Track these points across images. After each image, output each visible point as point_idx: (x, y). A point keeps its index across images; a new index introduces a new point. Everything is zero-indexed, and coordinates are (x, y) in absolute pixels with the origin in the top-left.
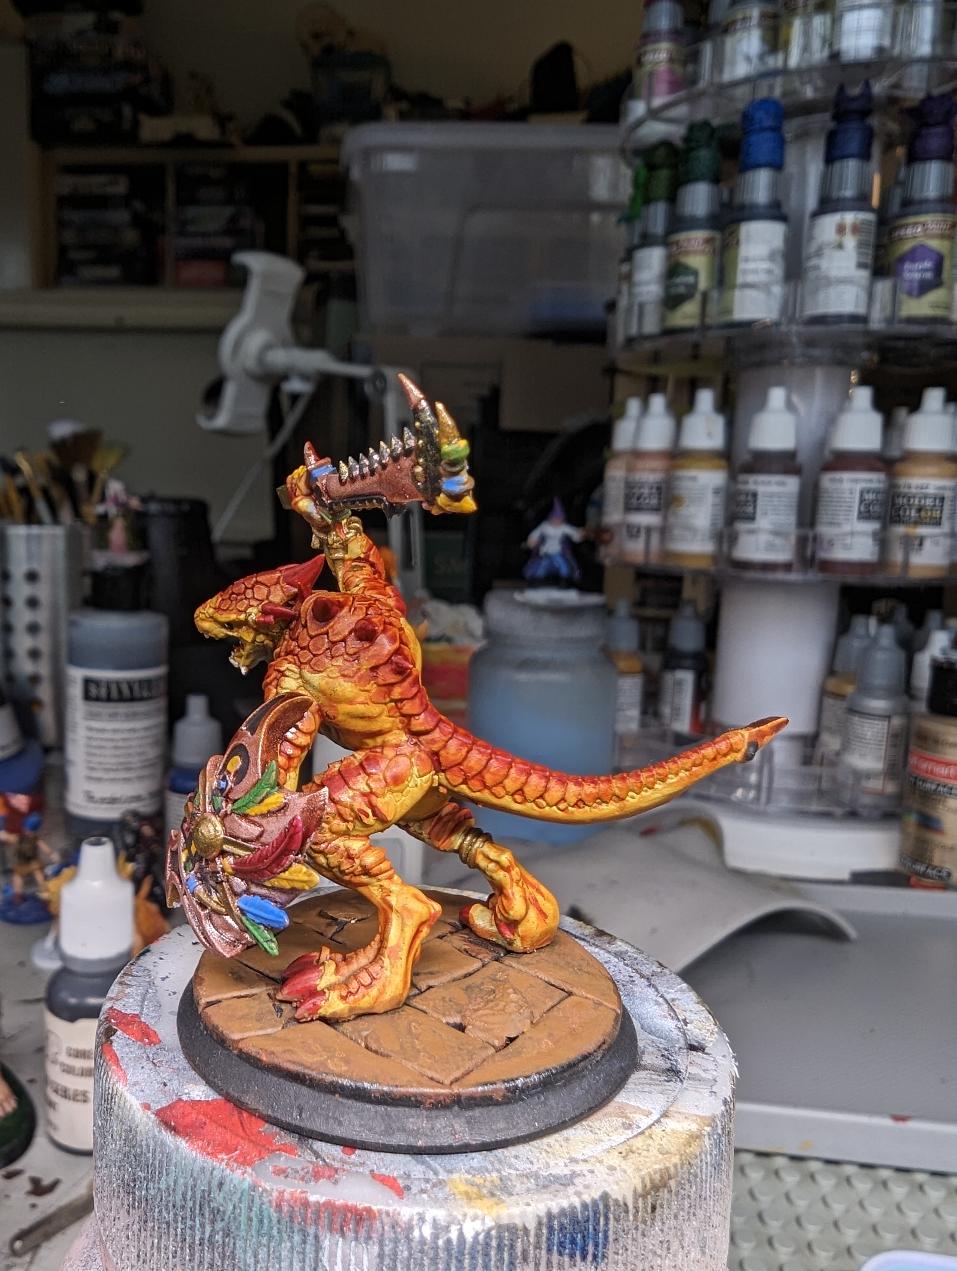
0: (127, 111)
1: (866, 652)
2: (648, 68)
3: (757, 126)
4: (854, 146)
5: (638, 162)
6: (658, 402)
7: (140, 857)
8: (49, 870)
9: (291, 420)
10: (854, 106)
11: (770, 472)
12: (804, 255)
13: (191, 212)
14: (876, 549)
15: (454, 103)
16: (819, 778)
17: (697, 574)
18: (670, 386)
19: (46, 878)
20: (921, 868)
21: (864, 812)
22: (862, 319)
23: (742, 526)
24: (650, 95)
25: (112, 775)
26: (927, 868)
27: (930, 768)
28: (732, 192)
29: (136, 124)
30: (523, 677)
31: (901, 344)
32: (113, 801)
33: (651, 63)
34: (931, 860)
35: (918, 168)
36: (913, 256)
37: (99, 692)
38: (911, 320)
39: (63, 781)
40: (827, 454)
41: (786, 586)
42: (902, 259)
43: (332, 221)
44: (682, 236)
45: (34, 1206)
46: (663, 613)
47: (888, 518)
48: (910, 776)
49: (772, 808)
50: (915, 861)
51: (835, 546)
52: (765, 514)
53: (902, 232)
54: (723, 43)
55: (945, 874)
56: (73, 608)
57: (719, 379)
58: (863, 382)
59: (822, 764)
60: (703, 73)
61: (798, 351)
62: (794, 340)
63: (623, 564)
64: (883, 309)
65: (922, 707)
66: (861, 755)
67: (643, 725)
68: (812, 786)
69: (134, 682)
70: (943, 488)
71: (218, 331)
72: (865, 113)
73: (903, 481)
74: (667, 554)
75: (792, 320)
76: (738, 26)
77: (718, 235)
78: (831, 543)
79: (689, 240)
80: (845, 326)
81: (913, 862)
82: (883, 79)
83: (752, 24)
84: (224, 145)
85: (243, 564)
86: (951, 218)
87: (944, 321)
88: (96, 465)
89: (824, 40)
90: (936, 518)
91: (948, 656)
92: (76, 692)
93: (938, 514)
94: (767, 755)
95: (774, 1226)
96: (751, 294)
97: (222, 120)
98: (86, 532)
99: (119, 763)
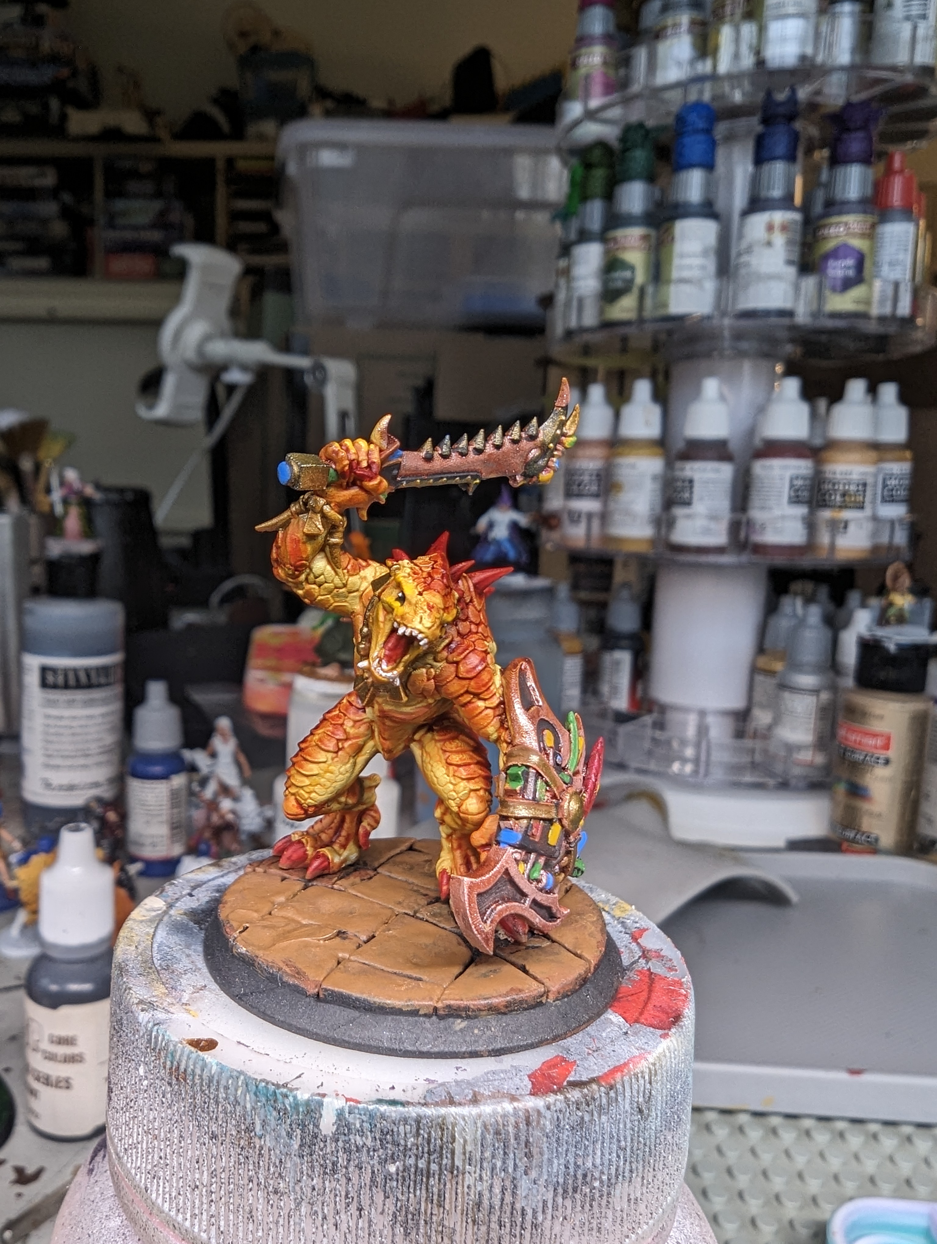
0: (54, 104)
1: (795, 630)
2: (582, 71)
3: (690, 128)
4: (781, 148)
5: (574, 161)
6: (597, 392)
8: (13, 859)
9: (228, 412)
10: (781, 110)
11: (704, 459)
12: (735, 252)
13: (120, 205)
14: (805, 532)
15: (377, 103)
16: (752, 751)
17: (632, 557)
18: (603, 378)
20: (851, 834)
21: (794, 782)
22: (789, 314)
23: (679, 511)
24: (587, 96)
25: (69, 762)
26: (857, 833)
27: (858, 740)
28: (665, 191)
29: (64, 117)
31: (824, 338)
32: (71, 788)
33: (585, 66)
34: (859, 826)
35: (841, 171)
36: (835, 254)
37: (56, 679)
38: (835, 315)
39: (19, 769)
40: (757, 443)
41: (718, 568)
42: (827, 257)
43: (266, 217)
44: (619, 233)
45: (19, 1195)
46: (599, 596)
47: (814, 503)
48: (839, 747)
49: (709, 781)
50: (845, 828)
51: (766, 529)
52: (701, 499)
53: (826, 232)
54: (655, 48)
55: (873, 840)
56: (22, 596)
57: (650, 371)
58: (790, 372)
59: (754, 737)
60: (636, 76)
61: (727, 344)
62: (726, 333)
63: (565, 549)
64: (809, 303)
65: (849, 682)
66: (791, 728)
67: (584, 703)
68: (745, 759)
69: (91, 669)
70: (866, 473)
71: (157, 323)
72: (791, 118)
73: (828, 466)
74: (607, 539)
75: (724, 314)
76: (669, 31)
77: (653, 233)
78: (763, 527)
79: (625, 237)
80: (774, 320)
81: (844, 830)
82: (807, 86)
83: (682, 30)
84: (153, 139)
85: (182, 552)
86: (870, 219)
87: (864, 316)
88: (42, 454)
89: (750, 47)
90: (859, 502)
91: (874, 633)
92: (32, 679)
93: (861, 498)
94: (702, 730)
95: (743, 1181)
96: (686, 288)
97: (150, 115)
98: (35, 521)
99: (77, 751)
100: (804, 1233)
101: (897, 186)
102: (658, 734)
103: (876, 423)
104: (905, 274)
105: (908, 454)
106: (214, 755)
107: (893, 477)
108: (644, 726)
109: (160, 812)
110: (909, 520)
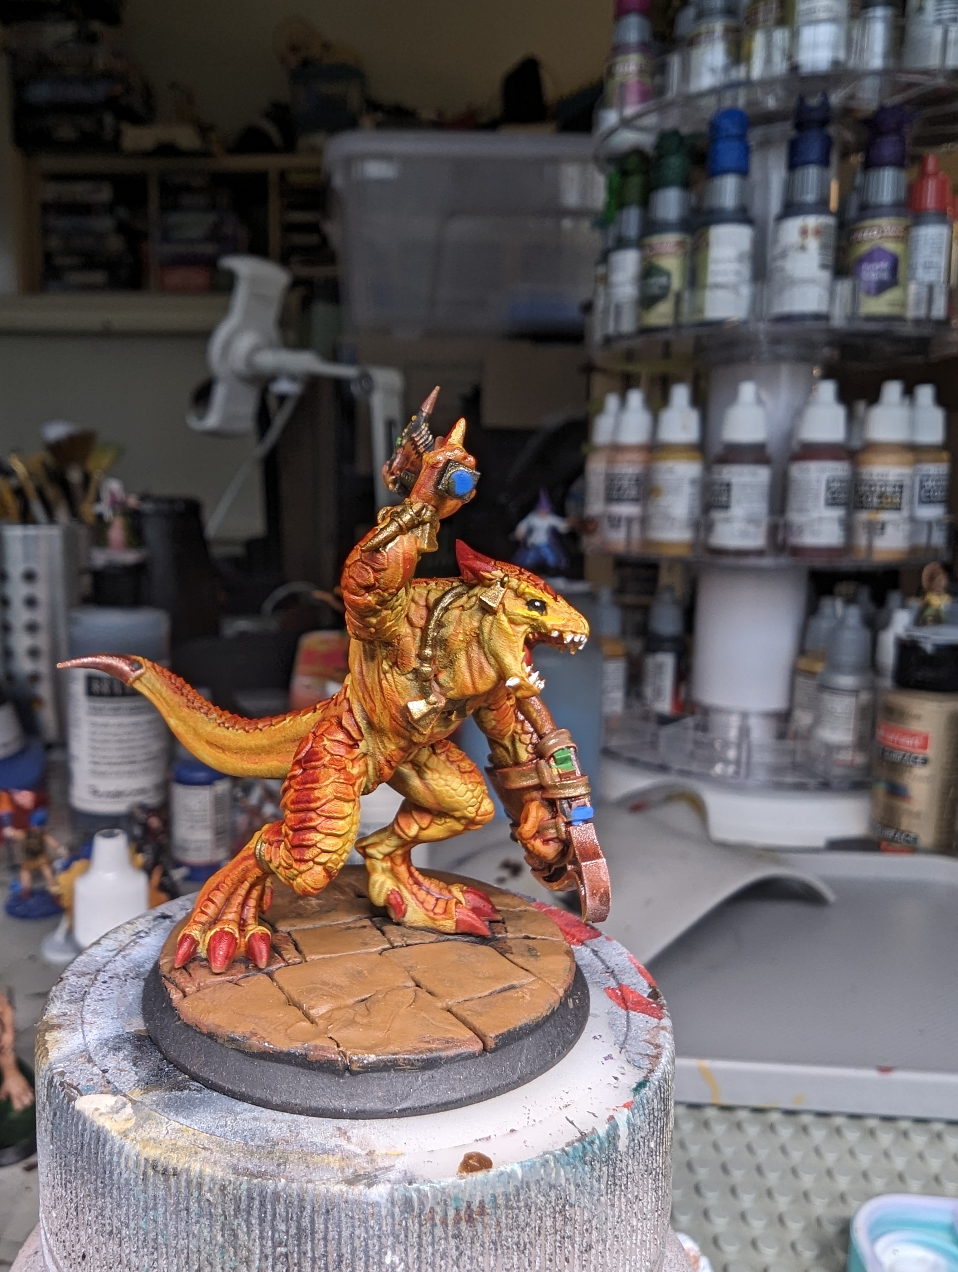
0: (109, 120)
1: (834, 632)
2: (618, 79)
3: (724, 134)
4: (814, 153)
5: (612, 169)
6: (636, 398)
8: (58, 864)
9: (279, 420)
10: (814, 115)
11: (742, 463)
12: (769, 257)
13: (174, 218)
14: (842, 533)
15: (427, 114)
16: (793, 752)
17: (675, 561)
18: (645, 383)
19: (54, 872)
20: (890, 833)
21: (835, 783)
22: (824, 317)
23: (717, 515)
24: (622, 104)
25: (115, 768)
26: (896, 833)
27: (896, 739)
28: (701, 198)
29: (118, 134)
32: (118, 795)
33: (621, 74)
34: (899, 826)
35: (874, 175)
36: (870, 257)
37: (101, 687)
38: (870, 318)
39: (66, 776)
40: (795, 447)
41: (758, 571)
42: (861, 260)
43: (314, 228)
44: (655, 240)
46: (643, 600)
47: (852, 505)
48: (878, 747)
49: (750, 782)
50: (884, 827)
51: (804, 532)
52: (739, 502)
53: (860, 235)
54: (689, 56)
55: (912, 839)
56: (70, 606)
57: (691, 375)
58: (827, 375)
59: (795, 738)
60: (671, 84)
61: (765, 348)
62: (762, 337)
63: (605, 553)
64: (844, 306)
65: (887, 682)
66: (832, 729)
67: (628, 706)
68: (786, 760)
70: (903, 475)
71: (206, 335)
72: (824, 122)
73: (865, 470)
74: (647, 543)
75: (759, 318)
76: (703, 37)
77: (688, 239)
78: (800, 530)
79: (662, 243)
80: (809, 324)
81: (883, 829)
82: (839, 90)
83: (716, 37)
84: (206, 154)
85: (235, 561)
86: (904, 222)
87: (900, 319)
88: (91, 466)
89: (783, 53)
90: (896, 504)
91: (911, 633)
92: (78, 688)
93: (898, 500)
94: (744, 732)
95: (772, 1178)
96: (720, 294)
97: (204, 130)
98: (83, 533)
99: (123, 757)
100: (831, 1229)
101: (931, 188)
102: (700, 736)
103: (913, 424)
104: (940, 277)
105: (945, 455)
107: (931, 478)
108: (686, 728)
109: (204, 818)
110: (947, 521)
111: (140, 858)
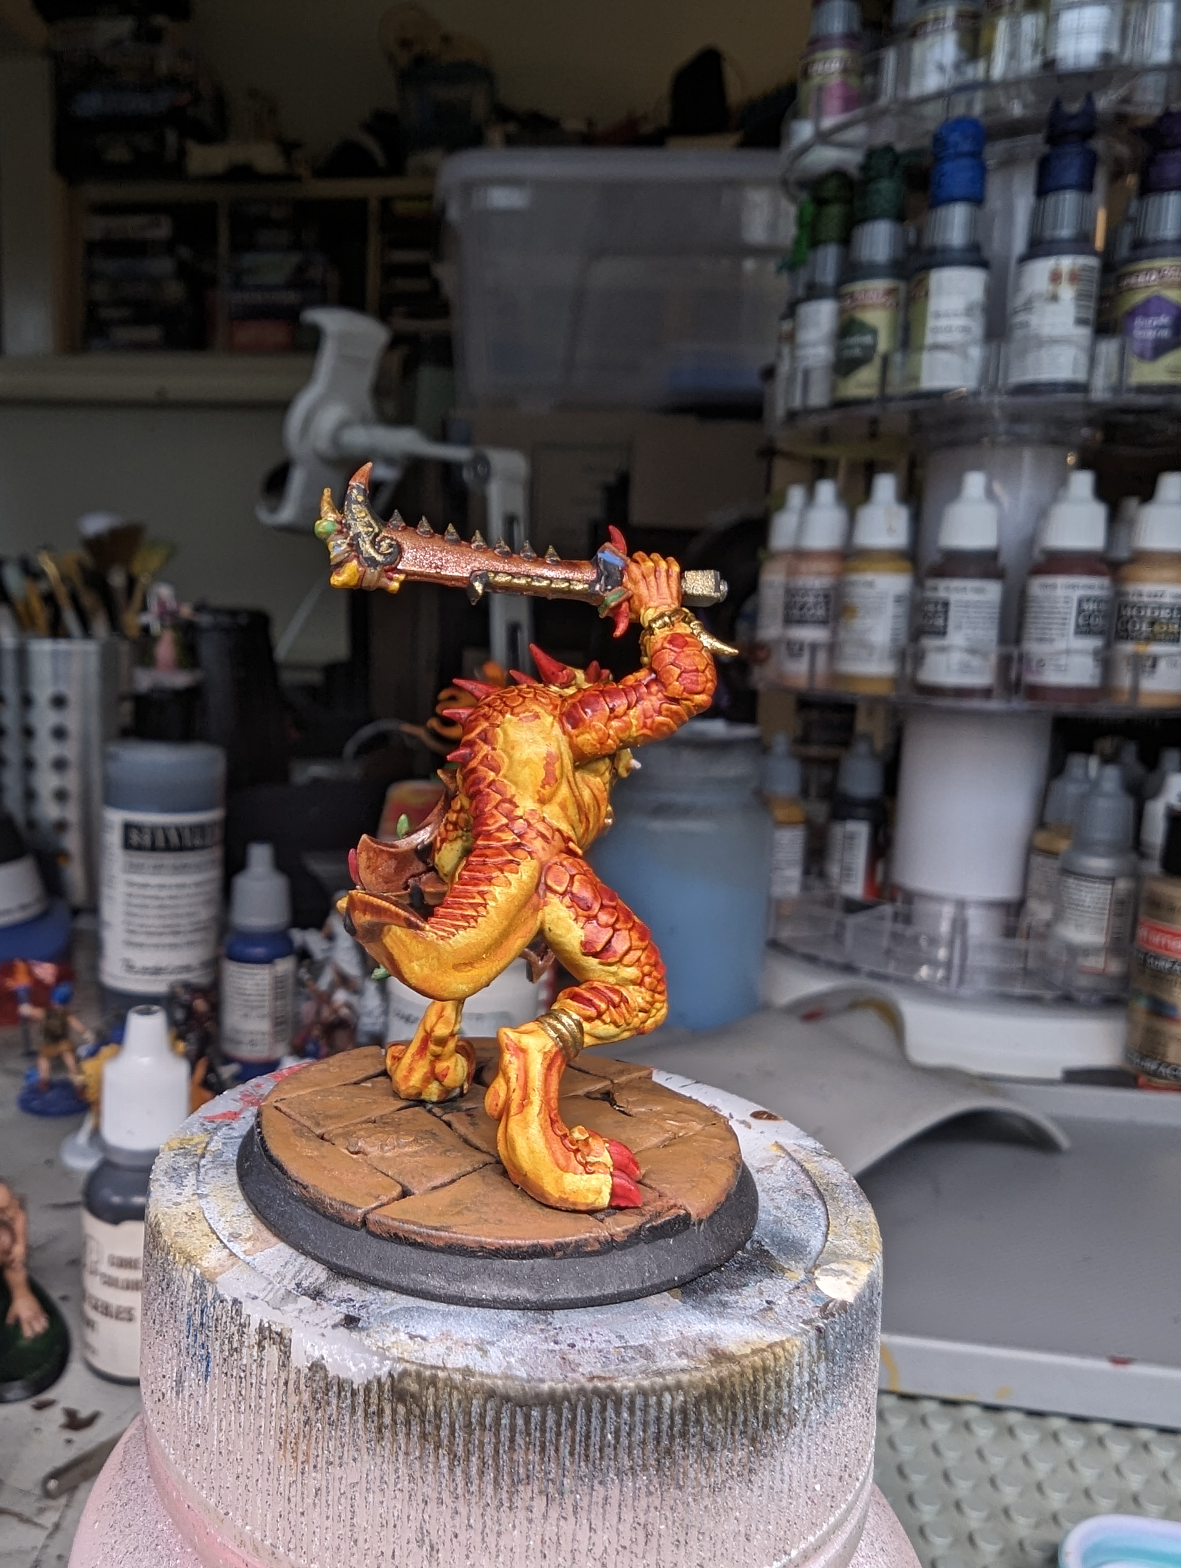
0: (171, 137)
1: (1084, 799)
2: (816, 81)
3: (951, 151)
4: (1072, 174)
5: (804, 196)
6: (826, 490)
7: (191, 1036)
8: (82, 1051)
10: (1074, 125)
11: (965, 575)
12: (1009, 309)
13: (249, 259)
14: (1098, 671)
15: (573, 125)
16: (1025, 954)
17: (875, 701)
18: (842, 472)
20: (1152, 1066)
21: (1082, 997)
22: (1082, 388)
23: (929, 643)
24: (819, 114)
25: (155, 940)
26: (1160, 1065)
27: (1163, 943)
28: (920, 233)
29: (182, 153)
30: (658, 825)
31: (1130, 418)
32: (157, 971)
33: (820, 75)
34: (1164, 1055)
35: (1153, 201)
36: (1145, 309)
37: (142, 839)
38: (1142, 389)
39: (96, 947)
40: (1037, 555)
41: (984, 717)
42: (1132, 314)
43: (423, 271)
44: (858, 287)
45: (69, 1441)
46: (831, 752)
47: (1113, 633)
48: (1139, 951)
49: (965, 991)
50: (1144, 1057)
51: (1046, 667)
52: (959, 627)
53: (1133, 280)
54: (910, 50)
56: (106, 739)
57: (903, 462)
58: (1083, 465)
59: (1028, 936)
60: (884, 85)
61: (1002, 427)
62: (997, 413)
63: (782, 689)
64: (1107, 375)
65: (1154, 867)
66: (1077, 926)
67: (805, 887)
68: (1017, 965)
69: (184, 828)
71: (283, 406)
72: (1087, 134)
73: (1131, 588)
74: (836, 677)
75: (993, 389)
76: (929, 28)
77: (902, 286)
78: (1041, 663)
79: (866, 291)
80: (1061, 396)
81: (1142, 1059)
82: (1110, 92)
83: (946, 25)
84: (290, 178)
85: (311, 691)
88: (137, 567)
89: (1035, 45)
90: (1172, 634)
92: (114, 838)
94: (960, 925)
95: (963, 1487)
96: (943, 357)
97: (288, 148)
98: (125, 648)
99: (164, 927)
100: (1036, 1556)
102: (899, 927)
106: (331, 938)
108: (882, 918)
109: (262, 1004)
111: (181, 1046)
